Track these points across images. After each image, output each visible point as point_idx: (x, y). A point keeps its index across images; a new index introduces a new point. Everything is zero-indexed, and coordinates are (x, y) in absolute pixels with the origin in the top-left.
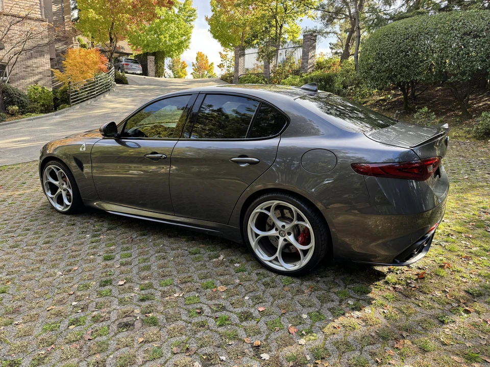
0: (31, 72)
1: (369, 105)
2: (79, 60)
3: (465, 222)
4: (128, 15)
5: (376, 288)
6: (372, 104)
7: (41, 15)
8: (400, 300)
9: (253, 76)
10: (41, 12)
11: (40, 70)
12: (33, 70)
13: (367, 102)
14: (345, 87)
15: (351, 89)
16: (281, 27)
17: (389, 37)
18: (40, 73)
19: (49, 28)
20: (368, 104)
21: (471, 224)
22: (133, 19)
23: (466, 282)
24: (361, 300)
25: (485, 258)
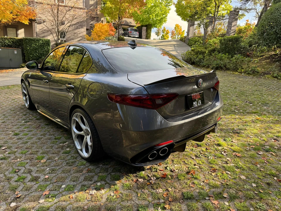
0: (75, 36)
1: (264, 58)
2: (98, 29)
3: (249, 144)
4: (127, 4)
5: (127, 178)
6: (267, 57)
7: (83, 6)
8: (130, 189)
9: (196, 38)
10: (83, 4)
11: (81, 35)
12: (78, 35)
13: (264, 55)
14: (250, 46)
15: (255, 47)
16: (218, 7)
18: (81, 37)
19: (87, 13)
20: (264, 57)
21: (251, 146)
22: (130, 6)
23: (192, 187)
24: (109, 184)
25: (229, 173)
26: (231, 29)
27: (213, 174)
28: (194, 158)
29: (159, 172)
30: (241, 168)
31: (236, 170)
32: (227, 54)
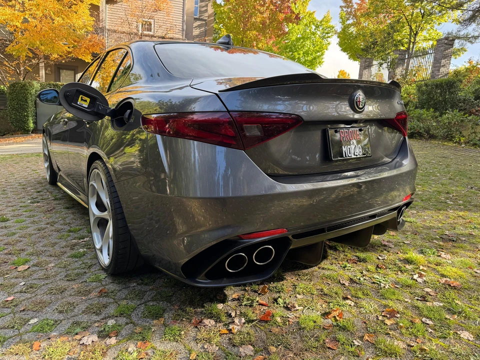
5: (179, 315)
7: (182, 36)
16: (416, 35)
22: (259, 35)
25: (428, 322)
27: (388, 322)
28: (347, 284)
29: (258, 307)
30: (460, 313)
31: (447, 316)
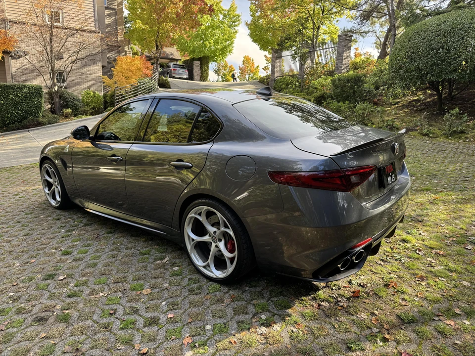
0: (83, 77)
1: (401, 106)
2: (125, 67)
3: (446, 236)
4: (171, 24)
5: (300, 303)
6: (404, 105)
7: (95, 27)
8: (317, 320)
9: (288, 78)
10: (95, 25)
11: (93, 76)
12: (87, 77)
13: (399, 102)
14: (377, 88)
15: (383, 90)
16: (318, 28)
17: (420, 35)
18: (93, 79)
19: (102, 39)
20: (400, 104)
21: (451, 239)
22: (176, 27)
23: (404, 305)
24: (277, 315)
25: (443, 279)
26: (342, 63)
27: (423, 284)
28: (382, 264)
29: (343, 289)
30: (455, 271)
31: (451, 274)
32: (347, 102)
